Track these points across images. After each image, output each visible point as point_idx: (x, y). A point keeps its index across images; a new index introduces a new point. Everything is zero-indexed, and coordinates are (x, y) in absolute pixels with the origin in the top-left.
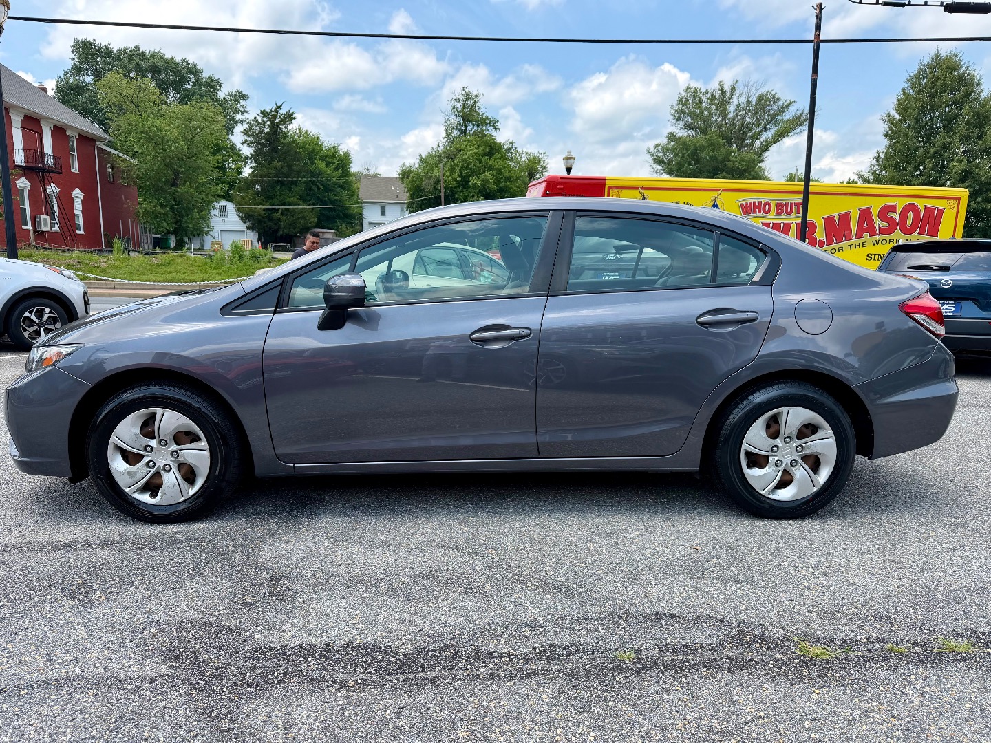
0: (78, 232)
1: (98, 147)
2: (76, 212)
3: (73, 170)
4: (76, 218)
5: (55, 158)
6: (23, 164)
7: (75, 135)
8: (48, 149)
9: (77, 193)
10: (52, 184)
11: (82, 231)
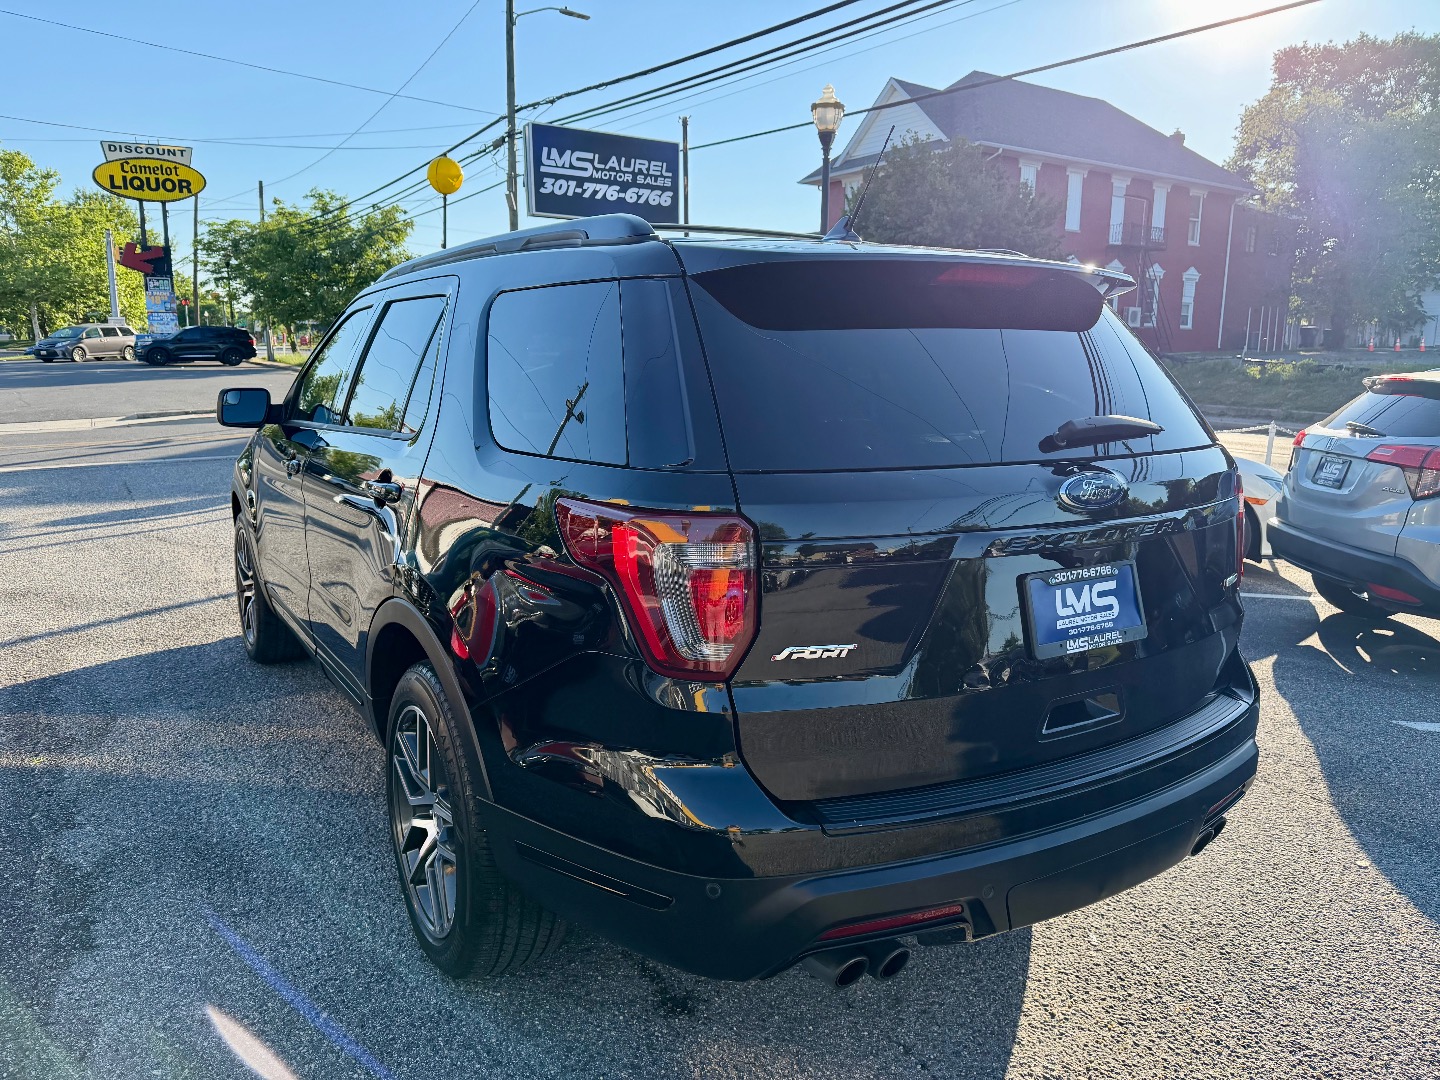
0: (1182, 327)
1: (1237, 206)
2: (1185, 300)
3: (1191, 243)
4: (1184, 309)
5: (1166, 230)
6: (1119, 243)
7: (1202, 194)
8: (1158, 220)
9: (1192, 275)
10: (1157, 267)
11: (1189, 326)
